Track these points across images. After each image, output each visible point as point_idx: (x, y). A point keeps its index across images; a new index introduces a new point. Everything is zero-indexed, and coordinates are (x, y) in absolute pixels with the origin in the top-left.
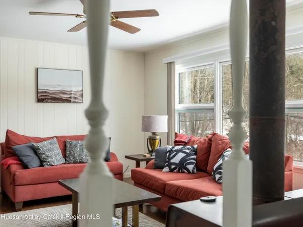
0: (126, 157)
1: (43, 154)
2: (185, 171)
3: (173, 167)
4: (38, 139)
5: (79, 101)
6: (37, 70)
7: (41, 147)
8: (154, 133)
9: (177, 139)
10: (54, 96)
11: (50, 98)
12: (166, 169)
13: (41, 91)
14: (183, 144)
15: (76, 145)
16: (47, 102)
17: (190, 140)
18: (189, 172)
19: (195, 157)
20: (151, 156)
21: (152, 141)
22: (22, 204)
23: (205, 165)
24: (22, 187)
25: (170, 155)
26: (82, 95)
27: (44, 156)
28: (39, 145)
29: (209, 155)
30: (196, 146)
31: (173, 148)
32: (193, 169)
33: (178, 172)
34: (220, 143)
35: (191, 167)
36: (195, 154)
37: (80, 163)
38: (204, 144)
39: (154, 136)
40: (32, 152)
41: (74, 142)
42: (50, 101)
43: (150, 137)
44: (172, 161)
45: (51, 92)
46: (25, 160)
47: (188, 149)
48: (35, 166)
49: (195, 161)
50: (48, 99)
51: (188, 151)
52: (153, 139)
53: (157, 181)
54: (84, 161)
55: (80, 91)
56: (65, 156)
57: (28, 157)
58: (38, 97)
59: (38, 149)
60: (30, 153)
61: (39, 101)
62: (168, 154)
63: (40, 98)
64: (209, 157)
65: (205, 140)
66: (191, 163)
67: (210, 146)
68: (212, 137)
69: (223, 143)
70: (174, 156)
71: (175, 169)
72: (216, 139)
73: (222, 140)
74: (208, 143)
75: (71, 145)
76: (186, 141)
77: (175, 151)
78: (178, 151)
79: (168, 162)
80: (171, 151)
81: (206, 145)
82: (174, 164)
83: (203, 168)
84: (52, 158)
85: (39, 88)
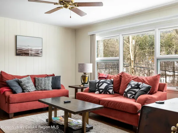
0: (69, 87)
1: (24, 85)
2: (108, 93)
3: (101, 91)
4: (19, 77)
5: (40, 55)
6: (16, 37)
7: (23, 81)
8: (85, 73)
9: (100, 76)
10: (26, 52)
11: (24, 53)
12: (97, 92)
13: (19, 49)
14: (104, 79)
15: (41, 80)
16: (22, 55)
17: (108, 76)
18: (110, 93)
19: (112, 85)
20: (84, 86)
21: (84, 77)
22: (13, 114)
23: (118, 89)
24: (13, 104)
25: (99, 84)
26: (42, 52)
27: (24, 86)
28: (22, 80)
29: (120, 84)
30: (112, 80)
31: (100, 81)
32: (112, 92)
33: (104, 93)
34: (127, 78)
35: (111, 91)
36: (113, 84)
37: (44, 90)
38: (117, 78)
39: (85, 75)
40: (18, 84)
41: (40, 78)
42: (24, 55)
43: (83, 75)
44: (100, 88)
45: (24, 50)
46: (14, 88)
47: (109, 81)
48: (20, 92)
49: (113, 88)
50: (23, 54)
51: (109, 82)
52: (85, 77)
53: (94, 99)
54: (47, 89)
55: (41, 49)
56: (35, 86)
57: (15, 87)
58: (16, 52)
59: (21, 82)
60: (16, 84)
61: (17, 54)
62: (97, 84)
63: (18, 53)
64: (120, 86)
65: (118, 76)
66: (111, 89)
67: (120, 79)
68: (121, 75)
69: (128, 77)
70: (101, 85)
71: (102, 92)
72: (124, 75)
73: (127, 76)
74: (120, 78)
75: (38, 80)
76: (106, 77)
77: (102, 82)
78: (103, 83)
79: (98, 88)
80: (99, 83)
81: (119, 79)
82: (101, 89)
83: (117, 91)
84: (29, 87)
85: (17, 47)
